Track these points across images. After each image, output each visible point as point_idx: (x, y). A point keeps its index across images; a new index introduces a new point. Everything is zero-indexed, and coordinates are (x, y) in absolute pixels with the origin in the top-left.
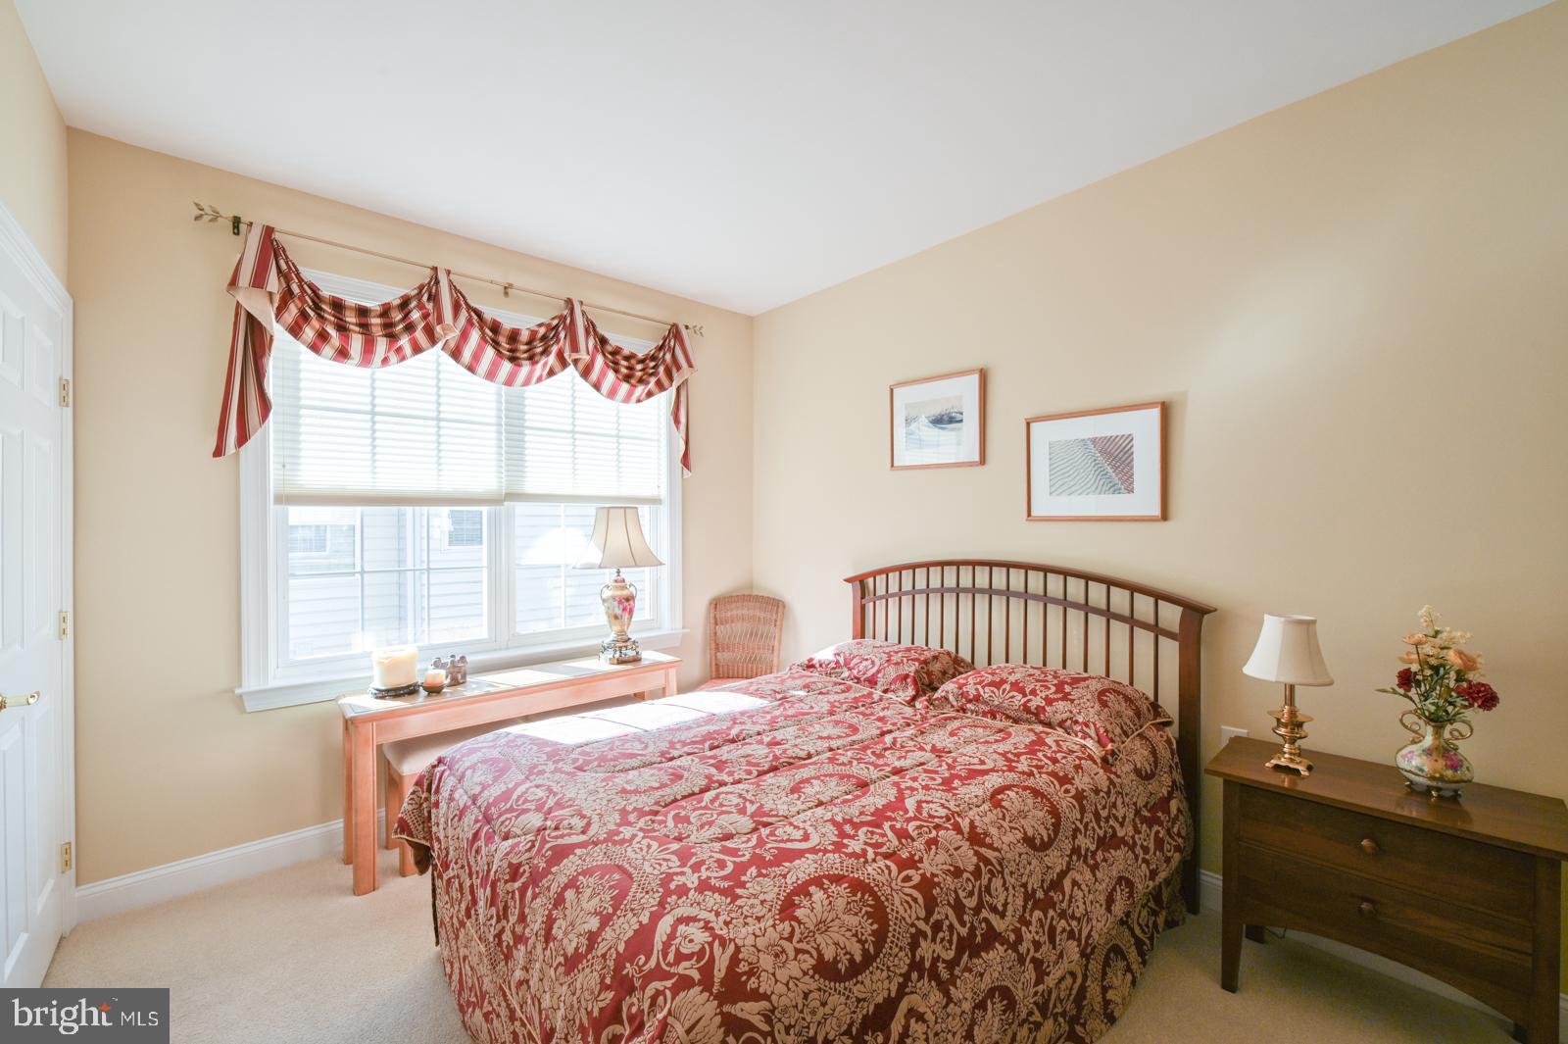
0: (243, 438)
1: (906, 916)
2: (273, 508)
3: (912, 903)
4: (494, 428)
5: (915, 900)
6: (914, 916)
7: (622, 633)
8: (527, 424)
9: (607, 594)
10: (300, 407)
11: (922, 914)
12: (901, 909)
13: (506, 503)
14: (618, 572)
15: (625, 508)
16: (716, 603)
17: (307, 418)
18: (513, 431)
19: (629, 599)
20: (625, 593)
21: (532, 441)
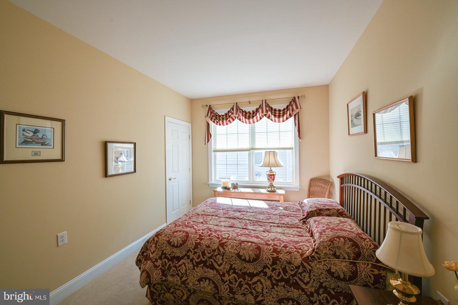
0: (208, 141)
1: (189, 246)
2: (213, 153)
3: (192, 244)
4: (249, 134)
5: (193, 244)
6: (191, 246)
7: (271, 183)
8: (256, 132)
9: (267, 173)
10: (216, 135)
11: (193, 248)
12: (189, 244)
13: (251, 151)
14: (271, 168)
15: (270, 152)
16: (312, 180)
17: (218, 137)
18: (253, 134)
19: (274, 175)
20: (272, 174)
21: (257, 135)
